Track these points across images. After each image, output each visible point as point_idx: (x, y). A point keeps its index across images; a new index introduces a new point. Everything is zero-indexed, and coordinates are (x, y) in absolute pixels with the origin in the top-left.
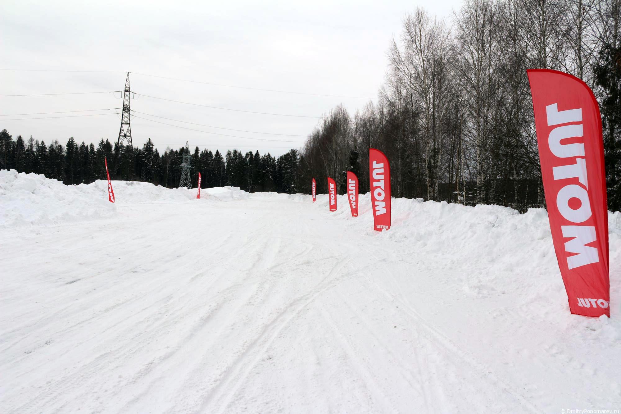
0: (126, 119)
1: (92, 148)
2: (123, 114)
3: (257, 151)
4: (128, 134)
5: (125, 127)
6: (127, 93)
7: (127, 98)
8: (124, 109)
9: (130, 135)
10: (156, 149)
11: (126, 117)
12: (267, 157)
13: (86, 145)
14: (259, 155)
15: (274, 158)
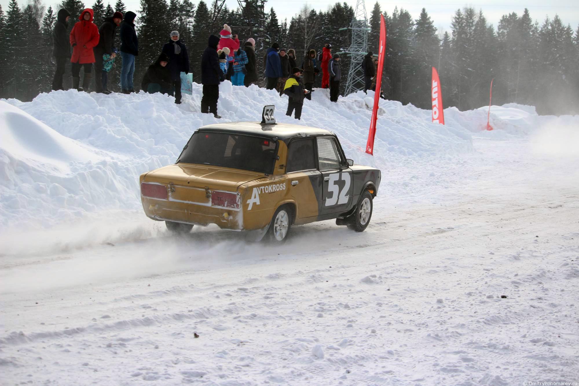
1: (120, 10)
3: (526, 11)
12: (552, 25)
13: (105, 6)
14: (529, 20)
15: (569, 28)
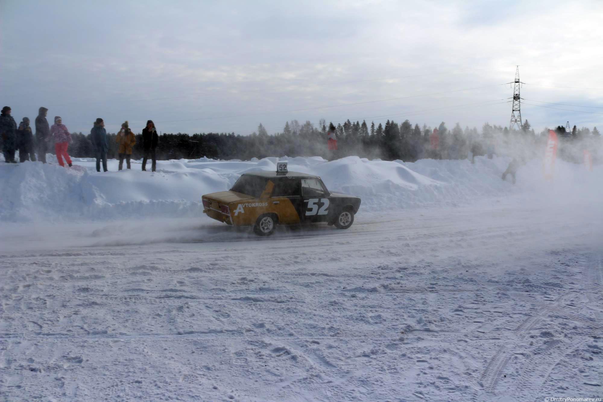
0: (516, 107)
2: (513, 103)
4: (518, 120)
5: (516, 113)
6: (518, 83)
7: (517, 88)
8: (514, 98)
9: (519, 120)
10: (533, 129)
11: (516, 105)
